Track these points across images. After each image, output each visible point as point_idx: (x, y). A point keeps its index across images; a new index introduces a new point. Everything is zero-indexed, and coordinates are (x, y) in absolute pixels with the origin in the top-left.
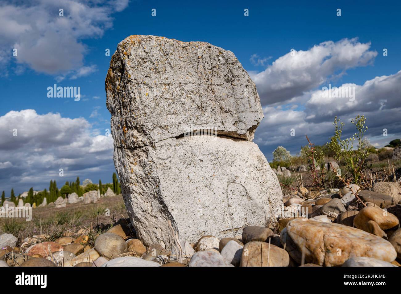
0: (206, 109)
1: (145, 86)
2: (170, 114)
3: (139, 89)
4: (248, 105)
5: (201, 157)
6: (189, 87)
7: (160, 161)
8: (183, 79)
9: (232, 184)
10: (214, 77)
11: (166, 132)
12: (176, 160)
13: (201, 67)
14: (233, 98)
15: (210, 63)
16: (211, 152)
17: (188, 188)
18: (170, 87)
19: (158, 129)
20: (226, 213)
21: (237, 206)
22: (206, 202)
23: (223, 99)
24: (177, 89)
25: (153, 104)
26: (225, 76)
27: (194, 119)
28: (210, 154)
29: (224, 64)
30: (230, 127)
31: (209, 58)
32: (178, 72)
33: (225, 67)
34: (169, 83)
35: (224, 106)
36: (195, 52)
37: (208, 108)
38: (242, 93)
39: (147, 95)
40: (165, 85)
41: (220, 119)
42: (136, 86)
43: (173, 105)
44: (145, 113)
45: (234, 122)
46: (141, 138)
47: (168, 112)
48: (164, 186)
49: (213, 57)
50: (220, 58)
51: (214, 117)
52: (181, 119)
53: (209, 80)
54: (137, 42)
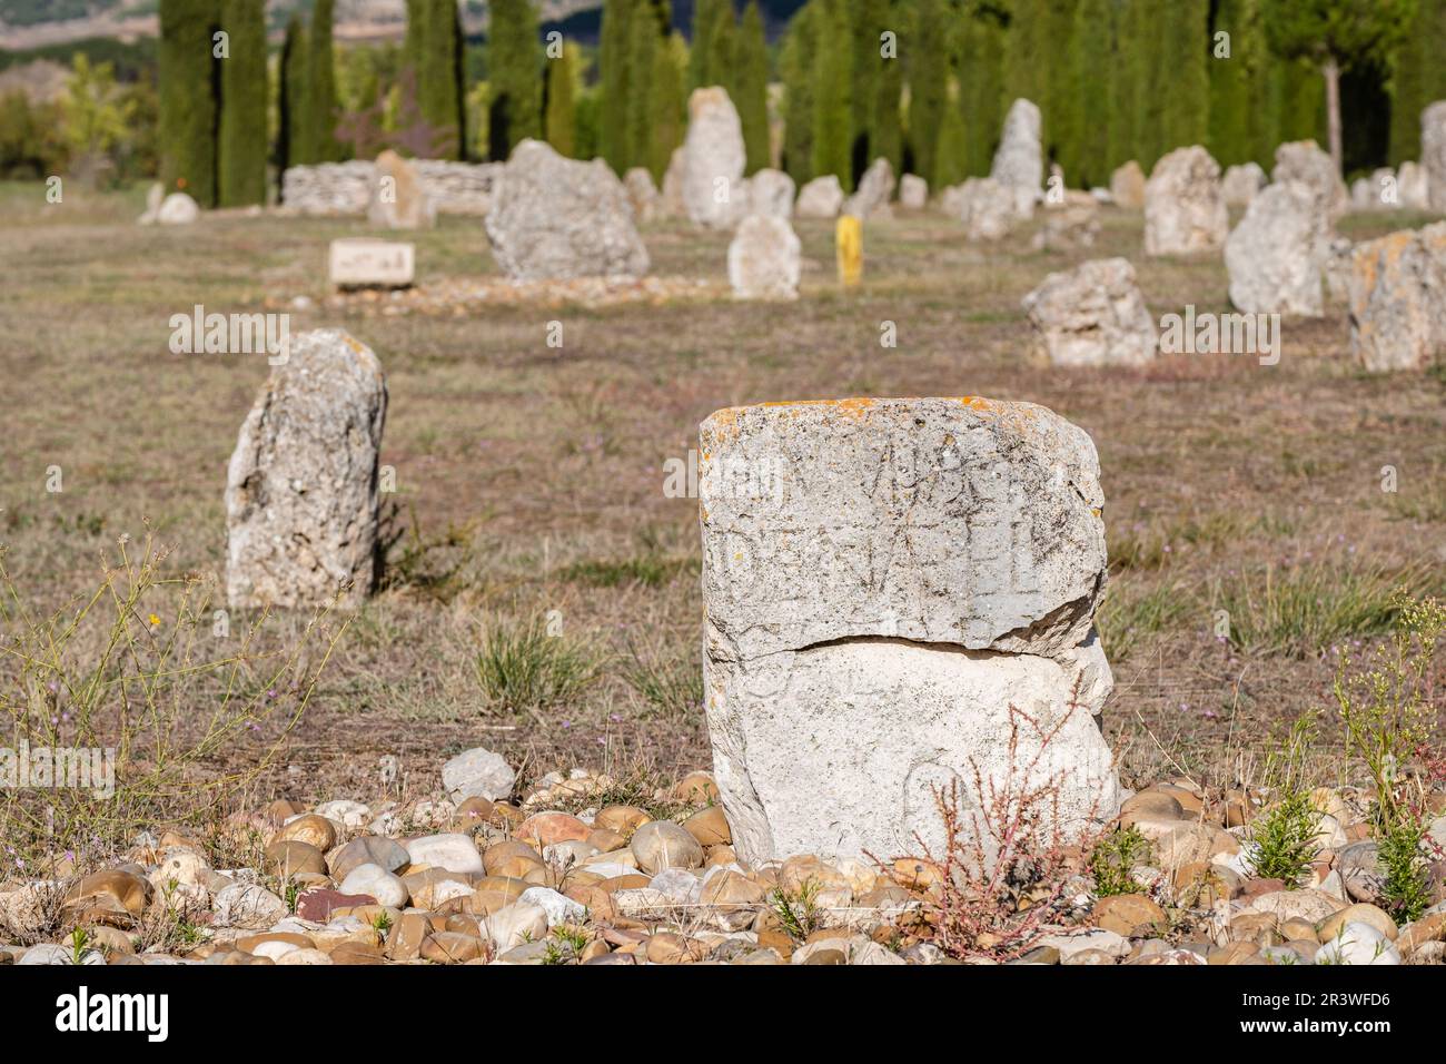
0: (883, 586)
1: (738, 537)
2: (787, 599)
3: (723, 544)
4: (1007, 577)
5: (851, 699)
6: (847, 534)
7: (753, 699)
8: (832, 517)
9: (926, 765)
10: (918, 506)
11: (773, 638)
12: (790, 700)
13: (885, 482)
14: (964, 558)
15: (911, 472)
16: (879, 687)
17: (808, 762)
18: (798, 537)
19: (756, 633)
20: (896, 827)
21: (930, 816)
22: (849, 796)
23: (934, 563)
24: (814, 541)
25: (751, 578)
26: (951, 501)
27: (846, 613)
28: (875, 692)
29: (955, 470)
30: (942, 631)
31: (910, 458)
32: (821, 500)
33: (956, 477)
34: (794, 528)
35: (933, 580)
36: (874, 445)
37: (887, 584)
38: (993, 545)
39: (739, 557)
40: (786, 532)
41: (915, 611)
42: (718, 537)
43: (797, 580)
44: (731, 597)
45: (957, 620)
46: (723, 644)
47: (784, 596)
48: (754, 751)
49: (923, 455)
50: (946, 454)
51: (902, 605)
52: (813, 612)
53: (901, 515)
54: (729, 437)
